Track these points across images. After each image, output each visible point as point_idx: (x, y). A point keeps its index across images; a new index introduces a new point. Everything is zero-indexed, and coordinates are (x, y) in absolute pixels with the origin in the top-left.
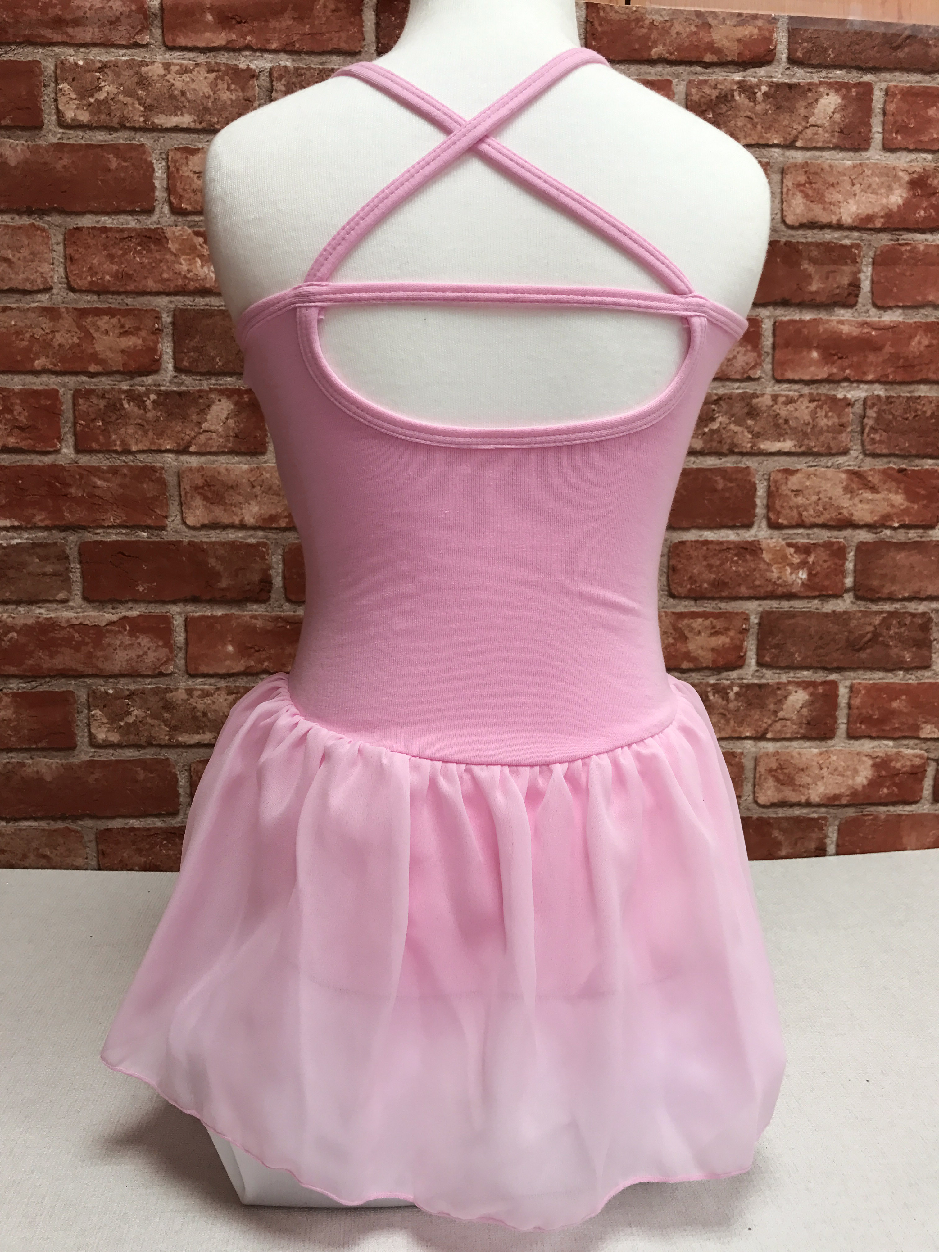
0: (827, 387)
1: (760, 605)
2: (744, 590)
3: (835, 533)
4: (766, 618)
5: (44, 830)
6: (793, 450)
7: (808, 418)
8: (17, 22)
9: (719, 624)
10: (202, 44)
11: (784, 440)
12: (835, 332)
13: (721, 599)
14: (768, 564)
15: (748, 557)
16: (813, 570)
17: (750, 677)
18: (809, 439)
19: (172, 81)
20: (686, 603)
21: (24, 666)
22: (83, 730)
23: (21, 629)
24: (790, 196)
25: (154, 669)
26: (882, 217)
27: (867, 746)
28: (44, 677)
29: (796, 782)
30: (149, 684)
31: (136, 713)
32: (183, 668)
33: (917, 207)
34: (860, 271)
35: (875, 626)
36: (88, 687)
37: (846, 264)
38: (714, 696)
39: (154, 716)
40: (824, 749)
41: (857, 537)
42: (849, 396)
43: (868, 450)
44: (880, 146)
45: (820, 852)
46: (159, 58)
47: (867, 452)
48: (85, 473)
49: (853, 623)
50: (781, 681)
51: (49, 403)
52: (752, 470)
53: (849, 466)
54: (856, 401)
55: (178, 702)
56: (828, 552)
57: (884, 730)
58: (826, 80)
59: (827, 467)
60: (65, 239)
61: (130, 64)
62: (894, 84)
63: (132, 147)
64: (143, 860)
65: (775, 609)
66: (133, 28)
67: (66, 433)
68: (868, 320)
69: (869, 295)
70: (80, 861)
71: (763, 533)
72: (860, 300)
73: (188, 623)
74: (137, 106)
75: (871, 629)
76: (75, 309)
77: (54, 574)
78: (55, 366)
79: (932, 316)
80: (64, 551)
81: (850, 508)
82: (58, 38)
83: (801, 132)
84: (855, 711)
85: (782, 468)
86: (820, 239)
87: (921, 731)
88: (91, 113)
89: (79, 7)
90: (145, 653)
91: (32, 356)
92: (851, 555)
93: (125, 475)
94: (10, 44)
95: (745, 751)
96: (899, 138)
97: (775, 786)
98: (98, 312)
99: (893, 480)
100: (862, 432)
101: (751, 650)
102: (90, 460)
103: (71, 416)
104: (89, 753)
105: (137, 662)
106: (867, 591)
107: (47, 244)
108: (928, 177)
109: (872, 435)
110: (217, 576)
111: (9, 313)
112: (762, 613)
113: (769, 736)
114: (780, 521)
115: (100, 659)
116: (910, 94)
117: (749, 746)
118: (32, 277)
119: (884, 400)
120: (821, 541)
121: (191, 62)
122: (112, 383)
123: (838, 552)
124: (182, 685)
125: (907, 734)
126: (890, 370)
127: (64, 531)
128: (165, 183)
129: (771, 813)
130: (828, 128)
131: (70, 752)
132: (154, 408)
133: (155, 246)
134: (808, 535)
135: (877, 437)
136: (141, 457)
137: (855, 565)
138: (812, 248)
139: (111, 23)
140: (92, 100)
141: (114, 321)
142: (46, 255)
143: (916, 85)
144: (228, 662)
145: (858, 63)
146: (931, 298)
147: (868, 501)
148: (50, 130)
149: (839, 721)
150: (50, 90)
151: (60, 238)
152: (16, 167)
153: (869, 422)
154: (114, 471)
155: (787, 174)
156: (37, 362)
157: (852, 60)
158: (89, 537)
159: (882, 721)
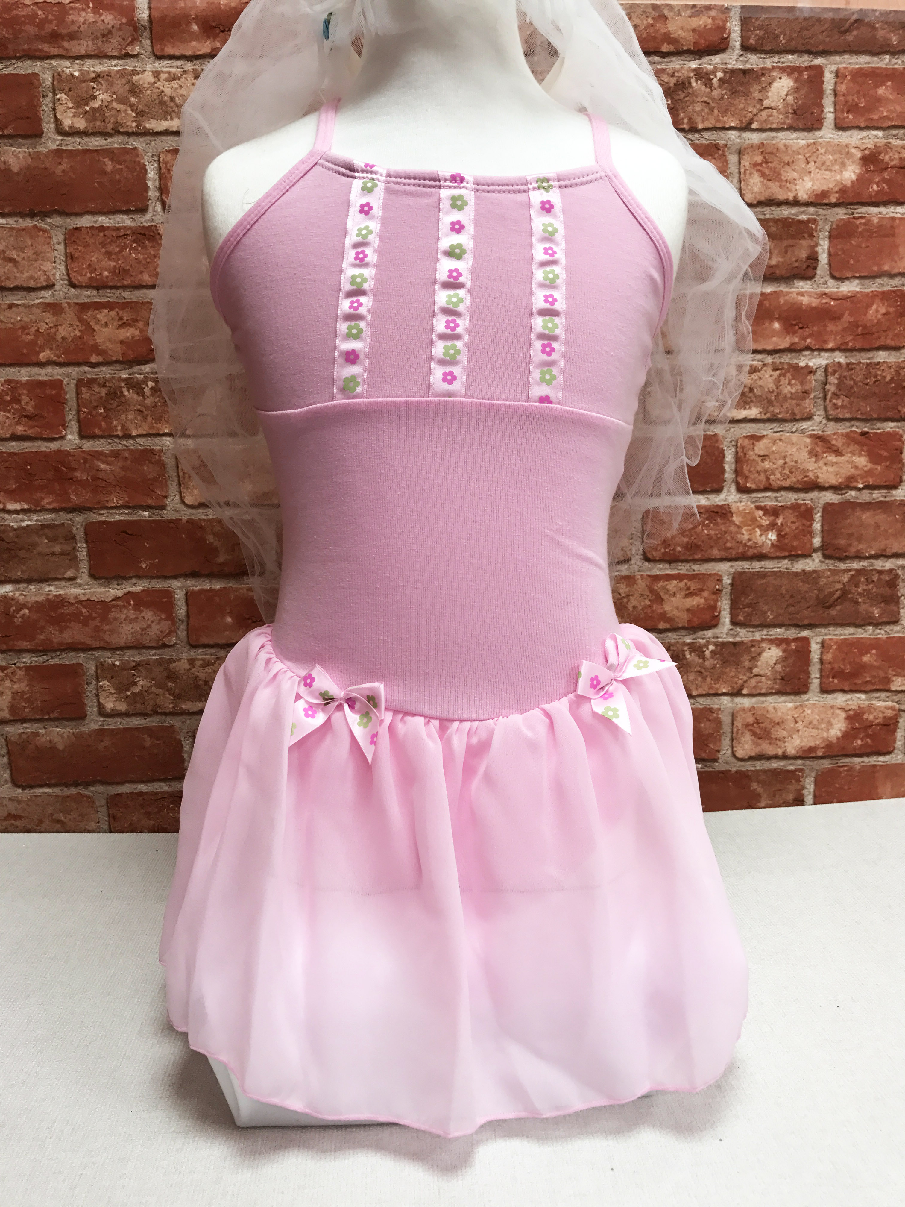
0: (789, 356)
1: (732, 566)
2: (716, 553)
3: (802, 495)
4: (738, 579)
5: (57, 796)
6: (759, 416)
7: (772, 386)
8: (16, 38)
9: (693, 585)
10: (189, 53)
11: (750, 408)
12: (795, 303)
13: (695, 561)
14: (739, 527)
15: (719, 520)
16: (781, 531)
17: (725, 636)
18: (773, 406)
19: (162, 88)
20: (661, 566)
21: (36, 641)
22: (92, 701)
23: (32, 606)
24: (747, 176)
25: (158, 641)
26: (837, 192)
27: (840, 699)
28: (56, 651)
29: (773, 736)
30: (153, 656)
31: (142, 683)
32: (186, 639)
33: (870, 182)
34: (817, 245)
35: (843, 584)
36: (96, 659)
37: (803, 238)
38: (690, 654)
39: (159, 686)
40: (799, 704)
41: (823, 498)
42: (811, 364)
43: (831, 415)
44: (833, 125)
45: (799, 801)
46: (149, 67)
47: (830, 417)
48: (89, 457)
49: (823, 581)
50: (755, 638)
51: (54, 392)
52: (721, 438)
53: (813, 430)
54: (817, 368)
55: (181, 672)
56: (796, 514)
57: (855, 684)
58: (779, 64)
59: (792, 432)
60: (65, 239)
61: (122, 74)
62: (844, 66)
63: (125, 151)
64: (152, 822)
65: (747, 570)
66: (124, 39)
67: (70, 420)
68: (827, 291)
69: (827, 267)
70: (93, 825)
71: (732, 497)
72: (818, 272)
73: (189, 596)
74: (130, 112)
75: (839, 586)
76: (77, 304)
77: (62, 554)
78: (59, 358)
79: (888, 285)
80: (71, 532)
81: (815, 471)
82: (55, 51)
83: (756, 115)
84: (828, 666)
85: (749, 434)
86: (778, 216)
87: (892, 684)
88: (87, 120)
89: (73, 22)
90: (149, 626)
91: (37, 349)
92: (818, 516)
93: (126, 458)
94: (10, 58)
95: (722, 707)
96: (851, 116)
97: (752, 740)
98: (98, 306)
99: (856, 443)
100: (825, 398)
101: (724, 609)
102: (92, 446)
103: (75, 405)
104: (98, 721)
105: (141, 634)
106: (834, 550)
107: (49, 244)
108: (880, 153)
109: (834, 401)
110: (214, 551)
111: (14, 309)
112: (734, 573)
113: (745, 691)
114: (748, 485)
115: (107, 633)
116: (860, 75)
117: (725, 702)
118: (36, 275)
119: (845, 366)
120: (789, 503)
121: (179, 70)
122: (113, 372)
123: (806, 513)
124: (184, 655)
125: (878, 687)
126: (849, 338)
127: (70, 512)
128: (157, 183)
129: (749, 766)
130: (782, 110)
131: (81, 721)
132: (152, 395)
133: (149, 242)
134: (775, 497)
135: (839, 402)
136: (140, 441)
137: (822, 526)
138: (771, 224)
139: (104, 36)
140: (88, 108)
141: (113, 313)
142: (48, 255)
143: (865, 66)
144: (227, 633)
145: (808, 47)
146: (886, 268)
147: (833, 464)
148: (50, 138)
149: (812, 676)
150: (48, 100)
151: (61, 238)
152: (18, 174)
153: (831, 388)
154: (116, 454)
155: (744, 155)
156: (42, 354)
157: (803, 44)
158: (94, 517)
159: (854, 675)
